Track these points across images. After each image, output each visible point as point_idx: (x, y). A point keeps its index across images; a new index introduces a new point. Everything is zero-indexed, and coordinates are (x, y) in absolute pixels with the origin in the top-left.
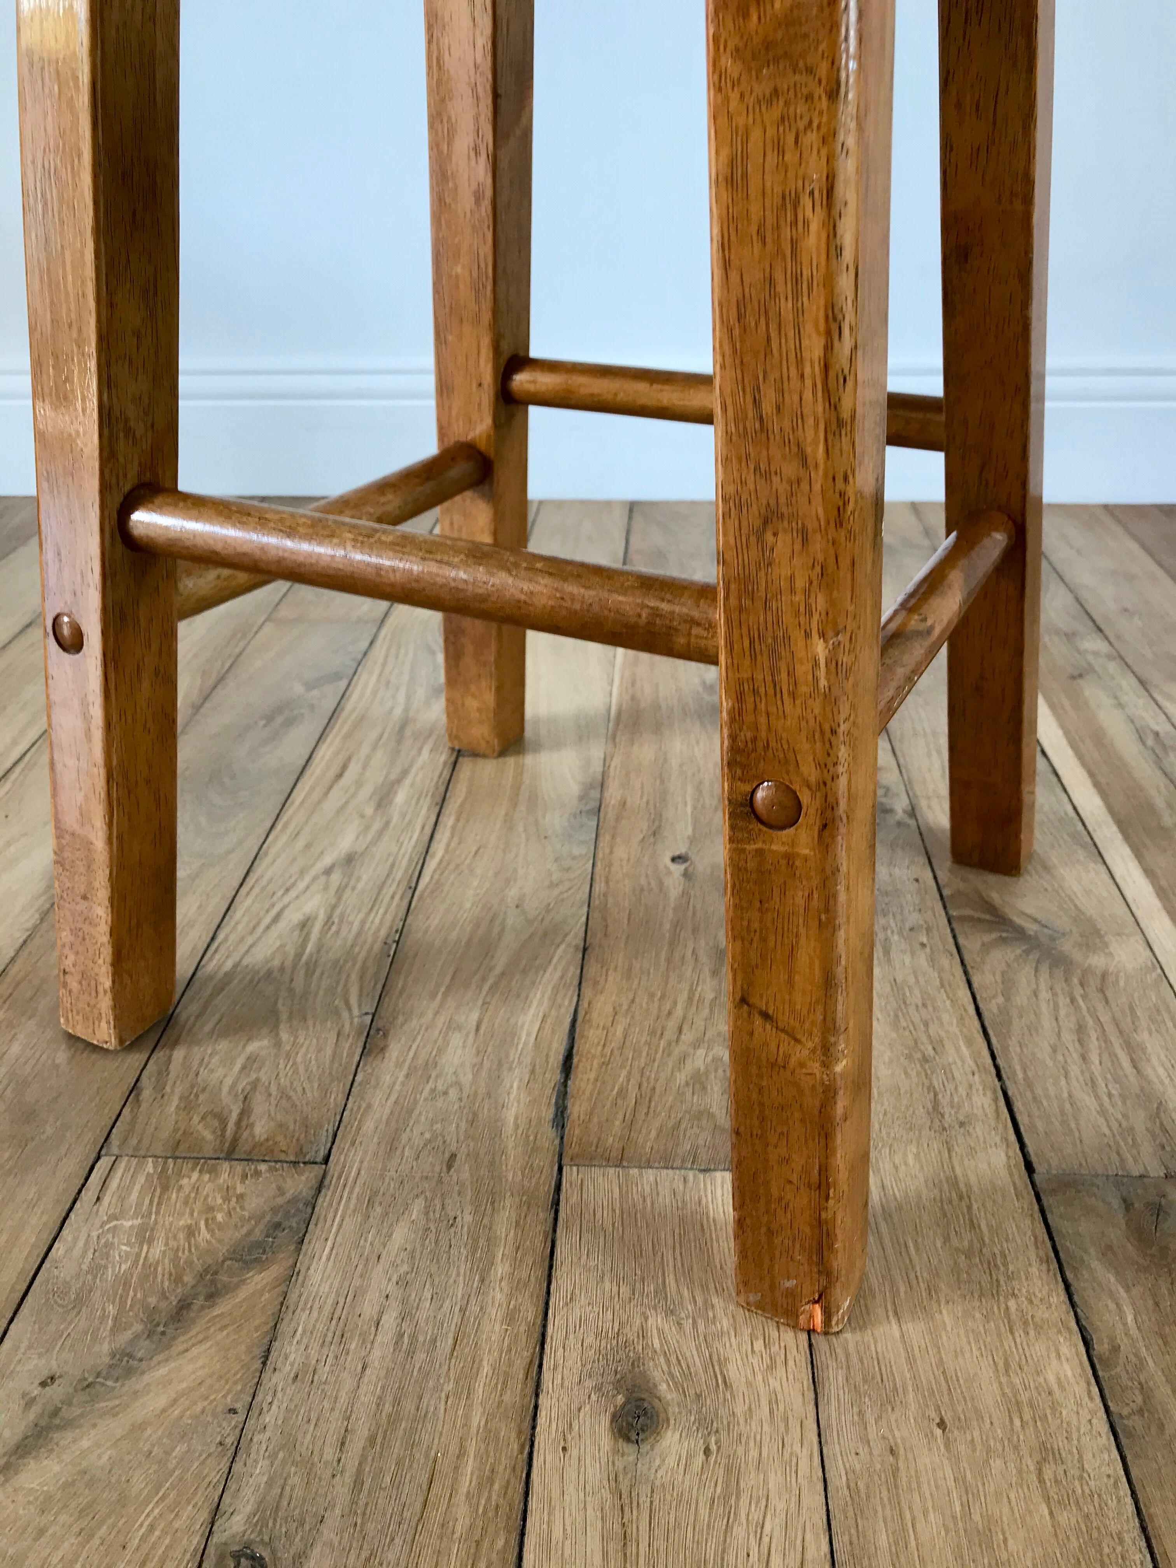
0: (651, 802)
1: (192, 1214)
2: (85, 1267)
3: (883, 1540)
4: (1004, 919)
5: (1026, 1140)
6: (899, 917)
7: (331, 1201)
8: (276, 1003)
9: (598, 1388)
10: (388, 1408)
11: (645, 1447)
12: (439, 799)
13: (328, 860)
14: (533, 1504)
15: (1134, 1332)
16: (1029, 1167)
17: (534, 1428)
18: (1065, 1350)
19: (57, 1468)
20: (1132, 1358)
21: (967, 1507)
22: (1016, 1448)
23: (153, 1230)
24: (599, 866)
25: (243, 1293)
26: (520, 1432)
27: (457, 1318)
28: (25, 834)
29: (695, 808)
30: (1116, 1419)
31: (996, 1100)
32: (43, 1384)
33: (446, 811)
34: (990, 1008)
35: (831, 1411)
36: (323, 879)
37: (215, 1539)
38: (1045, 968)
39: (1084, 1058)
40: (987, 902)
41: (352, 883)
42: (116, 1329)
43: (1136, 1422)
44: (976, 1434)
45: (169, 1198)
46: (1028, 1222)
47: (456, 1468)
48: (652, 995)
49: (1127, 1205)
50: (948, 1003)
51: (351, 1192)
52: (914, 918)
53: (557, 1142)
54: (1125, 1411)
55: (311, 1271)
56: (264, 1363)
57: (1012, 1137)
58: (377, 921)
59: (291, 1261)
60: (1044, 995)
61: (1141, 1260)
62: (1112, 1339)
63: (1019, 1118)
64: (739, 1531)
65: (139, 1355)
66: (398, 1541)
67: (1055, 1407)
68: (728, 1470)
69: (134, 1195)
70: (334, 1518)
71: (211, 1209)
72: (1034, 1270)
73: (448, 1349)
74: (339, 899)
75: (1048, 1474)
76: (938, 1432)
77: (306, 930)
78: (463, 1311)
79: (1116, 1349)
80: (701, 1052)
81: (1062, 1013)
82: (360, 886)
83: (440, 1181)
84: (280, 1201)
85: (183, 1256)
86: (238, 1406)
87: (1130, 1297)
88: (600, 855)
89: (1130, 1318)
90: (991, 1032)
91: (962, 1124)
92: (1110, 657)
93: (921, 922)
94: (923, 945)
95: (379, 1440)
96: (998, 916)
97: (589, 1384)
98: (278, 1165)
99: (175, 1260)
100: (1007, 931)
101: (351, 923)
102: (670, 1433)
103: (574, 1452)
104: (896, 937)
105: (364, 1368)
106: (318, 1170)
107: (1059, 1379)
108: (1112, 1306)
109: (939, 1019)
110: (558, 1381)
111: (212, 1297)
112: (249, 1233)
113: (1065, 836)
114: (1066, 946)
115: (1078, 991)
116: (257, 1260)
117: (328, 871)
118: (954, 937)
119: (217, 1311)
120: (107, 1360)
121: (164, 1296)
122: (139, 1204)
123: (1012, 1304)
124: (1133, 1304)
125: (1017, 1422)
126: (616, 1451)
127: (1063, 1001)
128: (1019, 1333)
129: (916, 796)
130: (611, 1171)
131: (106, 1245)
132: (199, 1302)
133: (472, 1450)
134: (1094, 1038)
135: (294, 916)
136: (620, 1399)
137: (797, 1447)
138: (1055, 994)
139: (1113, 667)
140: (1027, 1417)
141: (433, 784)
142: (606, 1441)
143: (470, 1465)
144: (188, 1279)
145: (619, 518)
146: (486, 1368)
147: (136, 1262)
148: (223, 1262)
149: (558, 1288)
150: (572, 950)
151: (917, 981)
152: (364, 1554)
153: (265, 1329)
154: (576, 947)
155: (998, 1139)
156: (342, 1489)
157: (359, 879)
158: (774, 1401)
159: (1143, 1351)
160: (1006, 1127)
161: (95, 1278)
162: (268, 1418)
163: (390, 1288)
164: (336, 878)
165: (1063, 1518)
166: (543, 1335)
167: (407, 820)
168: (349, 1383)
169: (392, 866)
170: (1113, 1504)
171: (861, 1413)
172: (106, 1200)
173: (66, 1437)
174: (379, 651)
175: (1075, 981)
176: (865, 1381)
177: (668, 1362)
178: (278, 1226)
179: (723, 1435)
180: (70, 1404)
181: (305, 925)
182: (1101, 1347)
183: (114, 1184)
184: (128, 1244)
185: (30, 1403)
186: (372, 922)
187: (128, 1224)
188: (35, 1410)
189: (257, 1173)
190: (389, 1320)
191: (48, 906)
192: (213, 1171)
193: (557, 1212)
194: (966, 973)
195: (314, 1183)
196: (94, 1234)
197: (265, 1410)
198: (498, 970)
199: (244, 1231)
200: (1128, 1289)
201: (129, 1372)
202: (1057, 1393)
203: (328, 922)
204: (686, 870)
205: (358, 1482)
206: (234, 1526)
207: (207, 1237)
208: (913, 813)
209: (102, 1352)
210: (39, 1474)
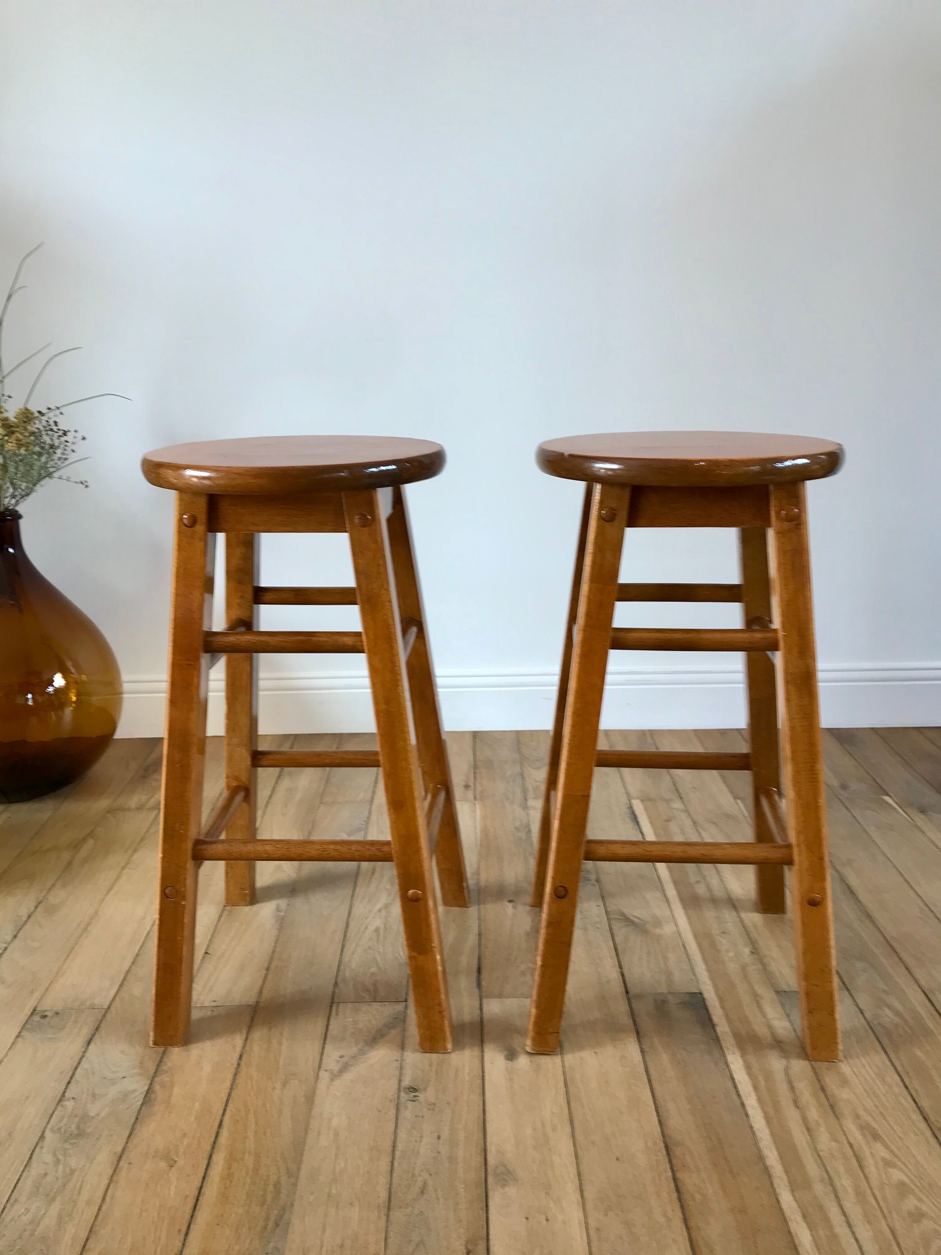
1: (368, 1016)
4: (627, 918)
11: (514, 1061)
13: (379, 906)
14: (485, 1074)
16: (627, 992)
17: (483, 1059)
19: (353, 1074)
23: (358, 1021)
25: (391, 1035)
31: (619, 974)
34: (620, 948)
36: (379, 913)
37: (401, 1086)
38: (639, 934)
39: (648, 961)
40: (621, 913)
41: (390, 914)
42: (356, 1044)
43: (648, 1049)
45: (360, 1013)
46: (625, 1006)
48: (505, 948)
49: (655, 1000)
50: (606, 946)
53: (479, 992)
54: (646, 1047)
55: (410, 1028)
59: (403, 1026)
60: (638, 942)
61: (656, 1014)
62: (645, 1032)
64: (541, 1076)
65: (366, 1050)
66: (451, 1084)
69: (348, 1013)
70: (432, 1080)
71: (374, 1015)
72: (625, 1018)
75: (623, 1060)
76: (594, 1054)
81: (643, 948)
84: (395, 1011)
86: (399, 1059)
87: (651, 1023)
90: (619, 955)
92: (683, 811)
93: (598, 920)
94: (598, 928)
96: (624, 917)
97: (497, 1049)
98: (391, 1002)
99: (368, 1028)
100: (627, 922)
102: (521, 1058)
103: (495, 1064)
106: (403, 1004)
108: (646, 1024)
111: (382, 1036)
112: (388, 1020)
114: (648, 927)
115: (650, 941)
116: (393, 1026)
117: (380, 911)
118: (609, 925)
119: (384, 1039)
120: (356, 1052)
121: (367, 1036)
122: (350, 1015)
126: (506, 1063)
127: (644, 944)
130: (498, 1000)
131: (345, 1025)
132: (379, 1037)
134: (653, 955)
135: (372, 928)
136: (506, 1052)
138: (642, 942)
139: (683, 816)
142: (504, 1061)
143: (467, 1068)
144: (374, 1032)
145: (469, 741)
147: (356, 1029)
148: (382, 1028)
150: (475, 936)
151: (596, 940)
154: (477, 934)
155: (618, 985)
156: (432, 1077)
160: (621, 981)
161: (345, 1033)
162: (408, 1061)
164: (383, 913)
165: (626, 1068)
172: (340, 1014)
173: (352, 1068)
174: (374, 817)
178: (396, 1018)
180: (350, 1061)
181: (377, 930)
183: (340, 1009)
184: (351, 1025)
185: (339, 1062)
187: (349, 1020)
188: (341, 1064)
189: (385, 1005)
192: (371, 1005)
193: (482, 1010)
194: (612, 936)
196: (340, 1022)
199: (386, 1020)
201: (364, 1054)
203: (385, 929)
204: (514, 905)
205: (437, 1073)
206: (406, 1082)
207: (375, 1022)
208: (598, 881)
209: (355, 1050)
210: (348, 1076)
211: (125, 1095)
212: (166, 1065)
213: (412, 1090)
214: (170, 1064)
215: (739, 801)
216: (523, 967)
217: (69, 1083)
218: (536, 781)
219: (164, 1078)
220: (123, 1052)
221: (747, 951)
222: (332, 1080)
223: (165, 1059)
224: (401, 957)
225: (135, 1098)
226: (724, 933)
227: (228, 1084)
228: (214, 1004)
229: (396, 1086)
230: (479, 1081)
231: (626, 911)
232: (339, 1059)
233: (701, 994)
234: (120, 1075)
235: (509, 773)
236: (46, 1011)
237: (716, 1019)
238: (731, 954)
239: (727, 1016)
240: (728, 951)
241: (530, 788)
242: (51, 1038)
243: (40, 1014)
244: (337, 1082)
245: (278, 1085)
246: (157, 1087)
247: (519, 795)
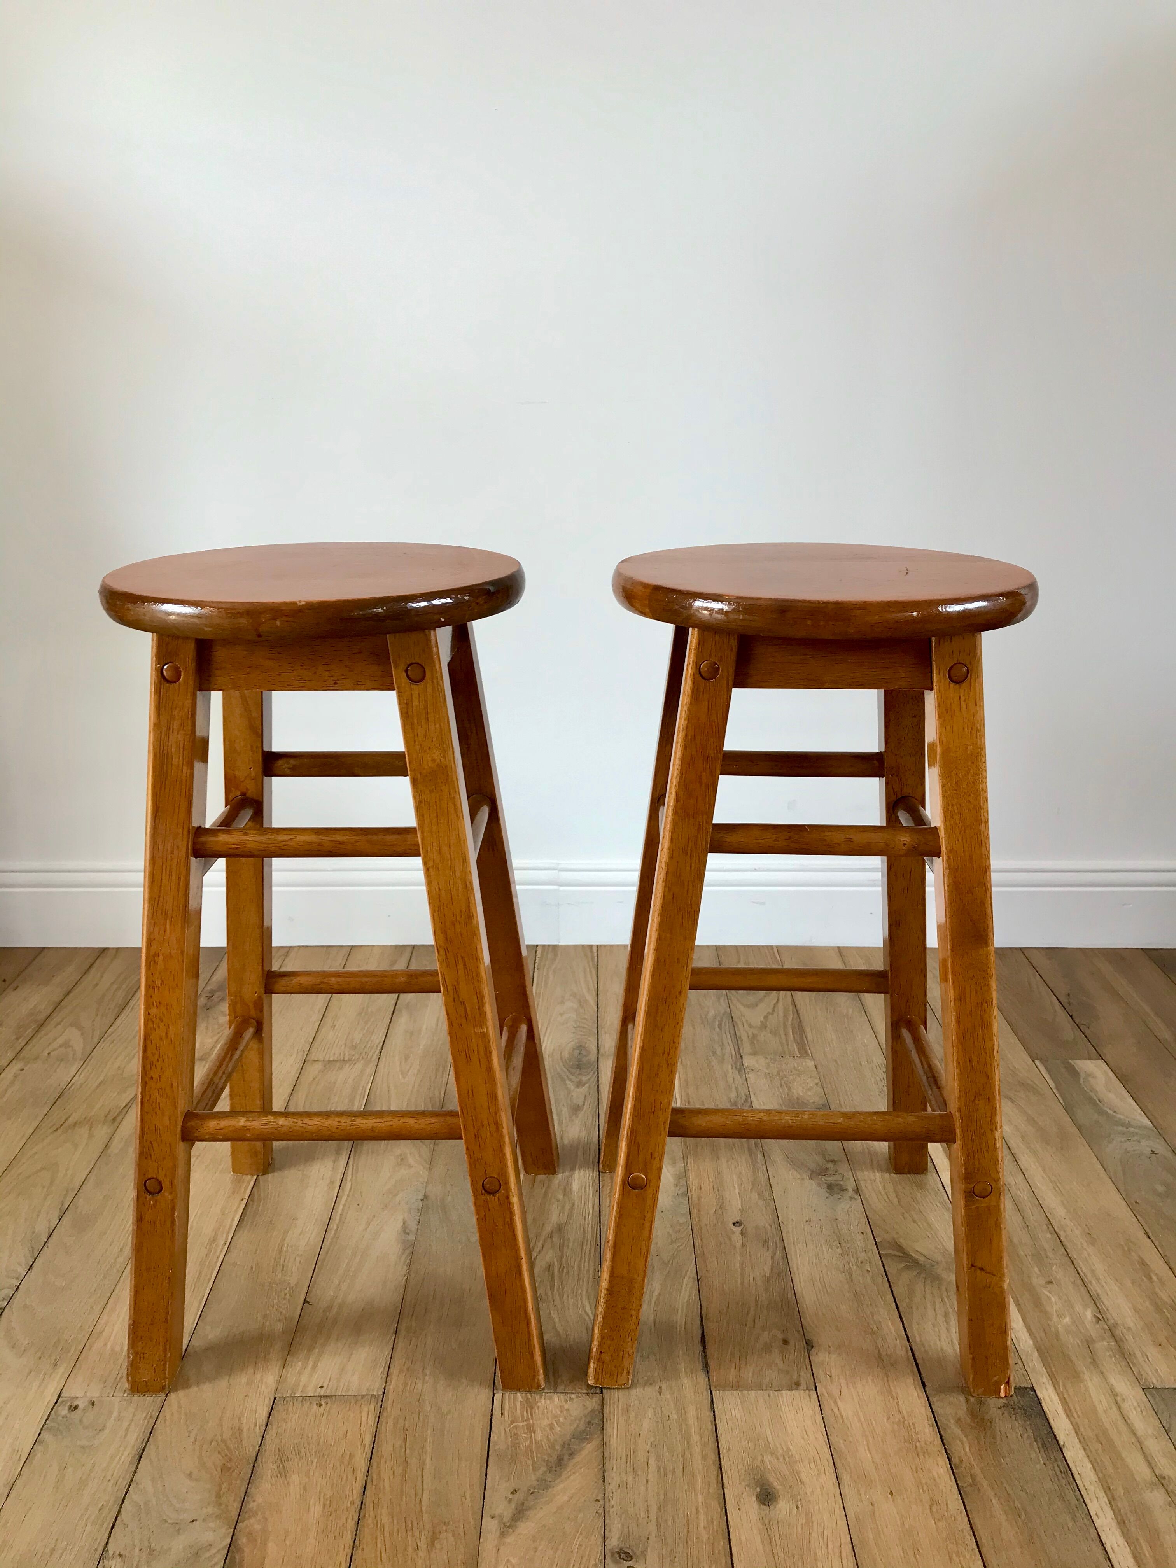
0: (715, 1186)
1: (548, 1419)
2: (509, 1444)
3: (871, 1536)
4: (908, 1255)
5: (922, 1372)
6: (855, 1255)
7: (610, 1412)
8: (550, 1313)
9: (748, 1486)
10: (662, 1497)
11: (772, 1507)
12: (597, 1187)
13: (548, 1229)
14: (731, 1530)
15: (969, 1454)
17: (725, 1502)
18: (941, 1462)
19: (533, 1525)
20: (968, 1465)
21: (903, 1523)
22: (921, 1500)
23: (533, 1427)
24: (695, 1229)
25: (584, 1453)
26: (719, 1503)
27: (681, 1459)
28: (374, 1216)
29: (740, 1190)
30: (961, 1489)
31: (907, 1351)
32: (512, 1493)
33: (603, 1197)
34: (903, 1305)
35: (846, 1490)
36: (549, 1240)
37: (607, 1548)
38: (928, 1282)
39: (948, 1330)
40: (900, 1246)
41: (566, 1243)
42: (535, 1469)
43: (969, 1488)
44: (905, 1496)
45: (535, 1413)
46: (923, 1409)
47: (697, 1518)
48: (737, 1303)
50: (882, 1303)
51: (618, 1407)
52: (863, 1256)
53: (707, 1379)
54: (965, 1485)
55: (611, 1443)
56: (604, 1481)
57: (916, 1370)
58: (586, 1264)
59: (600, 1439)
60: (929, 1297)
61: (973, 1425)
62: (960, 1457)
63: (918, 1361)
64: (814, 1535)
65: (549, 1479)
66: (681, 1545)
67: (936, 1485)
68: (807, 1515)
69: (518, 1411)
70: (652, 1538)
71: (556, 1417)
72: (927, 1430)
73: (681, 1474)
74: (562, 1254)
75: (934, 1509)
76: (890, 1496)
77: (551, 1271)
78: (683, 1456)
79: (961, 1461)
80: (766, 1333)
81: (937, 1306)
82: (571, 1244)
83: (657, 1400)
84: (586, 1412)
85: (552, 1438)
86: (599, 1498)
87: (967, 1440)
88: (694, 1222)
89: (967, 1449)
90: (904, 1319)
91: (892, 1365)
93: (866, 1258)
94: (868, 1271)
95: (662, 1508)
96: (904, 1253)
97: (744, 1484)
98: (580, 1395)
99: (548, 1439)
100: (909, 1262)
101: (573, 1267)
102: (781, 1502)
103: (743, 1509)
104: (855, 1267)
105: (647, 1481)
106: (599, 1396)
107: (938, 1474)
108: (960, 1444)
109: (878, 1311)
110: (731, 1482)
111: (572, 1454)
112: (578, 1426)
113: (938, 1204)
114: (939, 1270)
115: (945, 1295)
116: (586, 1438)
117: (551, 1235)
118: (883, 1266)
119: (575, 1461)
120: (535, 1483)
121: (549, 1455)
122: (523, 1416)
123: (918, 1444)
124: (969, 1443)
125: (921, 1491)
126: (760, 1509)
127: (938, 1300)
128: (922, 1457)
129: (858, 1179)
130: (735, 1392)
131: (515, 1434)
132: (566, 1457)
133: (701, 1510)
134: (953, 1319)
136: (758, 1489)
137: (834, 1504)
138: (934, 1296)
140: (925, 1488)
141: (590, 1178)
142: (756, 1505)
143: (702, 1516)
144: (558, 1447)
146: (699, 1480)
147: (531, 1442)
148: (570, 1440)
149: (722, 1445)
150: (691, 1280)
151: (866, 1292)
152: (669, 1551)
153: (600, 1467)
154: (694, 1278)
155: (909, 1371)
156: (653, 1527)
157: (569, 1239)
158: (822, 1488)
159: (973, 1462)
160: (912, 1365)
161: (516, 1449)
162: (613, 1502)
163: (649, 1448)
164: (556, 1239)
165: (941, 1524)
166: (720, 1465)
167: (583, 1202)
168: (643, 1488)
169: (584, 1231)
170: (960, 1519)
171: (859, 1491)
172: (506, 1414)
173: (531, 1513)
175: (944, 1290)
176: (858, 1478)
177: (775, 1473)
178: (589, 1422)
179: (803, 1501)
180: (527, 1500)
182: (955, 1460)
183: (507, 1407)
184: (525, 1433)
185: (510, 1501)
186: (584, 1266)
187: (521, 1424)
188: (513, 1506)
189: (571, 1399)
190: (652, 1461)
191: (408, 1261)
192: (551, 1398)
193: (714, 1412)
194: (890, 1286)
195: (599, 1402)
196: (507, 1430)
197: (611, 1499)
198: (656, 1293)
199: (575, 1426)
200: (966, 1436)
201: (547, 1488)
202: (937, 1479)
204: (742, 1230)
205: (659, 1525)
206: (614, 1542)
207: (559, 1429)
208: (857, 1191)
209: (532, 1479)
210: (526, 1528)
211: (197, 1553)
212: (254, 1501)
213: (622, 1555)
214: (259, 1499)
215: (1037, 1062)
216: (766, 1336)
217: (113, 1527)
218: (750, 1026)
219: (252, 1524)
220: (190, 1475)
221: (1089, 1314)
222: (503, 1535)
223: (252, 1490)
224: (588, 1315)
225: (210, 1559)
226: (1051, 1282)
227: (348, 1538)
228: (322, 1392)
229: (600, 1549)
230: (722, 1543)
231: (903, 1242)
232: (511, 1496)
233: (1033, 1389)
234: (186, 1517)
235: (712, 1013)
236: (76, 1398)
237: (1062, 1439)
238: (1067, 1320)
239: (1076, 1428)
240: (1060, 1316)
241: (745, 1038)
242: (83, 1447)
243: (69, 1404)
244: (509, 1540)
245: (423, 1544)
246: (243, 1540)
247: (730, 1048)
